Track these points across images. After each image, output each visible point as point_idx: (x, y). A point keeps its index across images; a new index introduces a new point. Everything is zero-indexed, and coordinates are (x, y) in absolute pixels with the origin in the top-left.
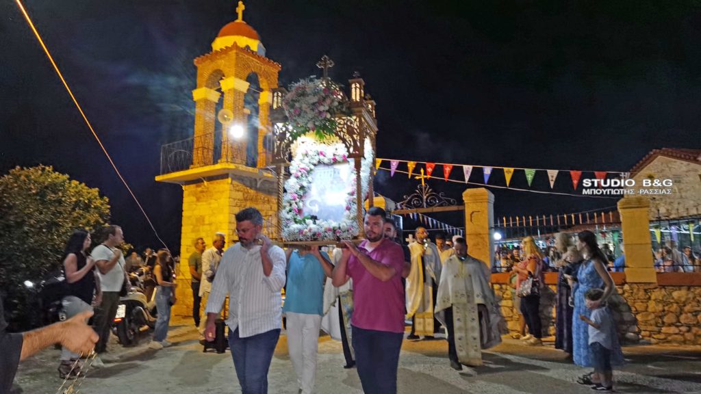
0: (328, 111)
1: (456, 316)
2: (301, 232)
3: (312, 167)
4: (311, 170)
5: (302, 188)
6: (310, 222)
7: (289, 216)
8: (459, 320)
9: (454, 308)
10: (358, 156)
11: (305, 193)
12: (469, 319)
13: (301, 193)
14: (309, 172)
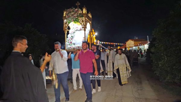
0: (77, 16)
1: (120, 71)
2: (70, 47)
3: (75, 31)
4: (75, 32)
5: (72, 36)
6: (73, 45)
7: (68, 44)
8: (121, 72)
9: (120, 68)
10: (85, 28)
11: (73, 38)
12: (124, 71)
13: (72, 38)
14: (74, 32)
